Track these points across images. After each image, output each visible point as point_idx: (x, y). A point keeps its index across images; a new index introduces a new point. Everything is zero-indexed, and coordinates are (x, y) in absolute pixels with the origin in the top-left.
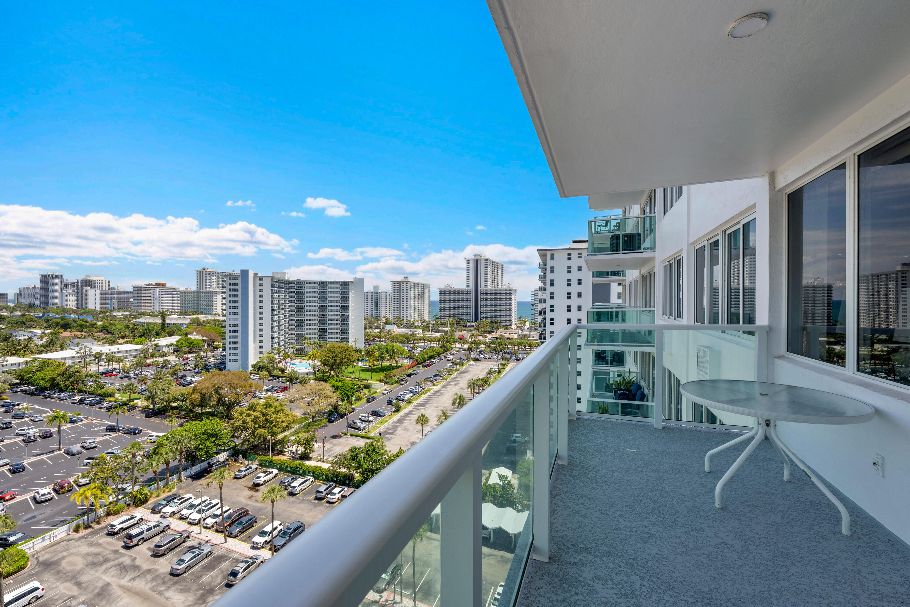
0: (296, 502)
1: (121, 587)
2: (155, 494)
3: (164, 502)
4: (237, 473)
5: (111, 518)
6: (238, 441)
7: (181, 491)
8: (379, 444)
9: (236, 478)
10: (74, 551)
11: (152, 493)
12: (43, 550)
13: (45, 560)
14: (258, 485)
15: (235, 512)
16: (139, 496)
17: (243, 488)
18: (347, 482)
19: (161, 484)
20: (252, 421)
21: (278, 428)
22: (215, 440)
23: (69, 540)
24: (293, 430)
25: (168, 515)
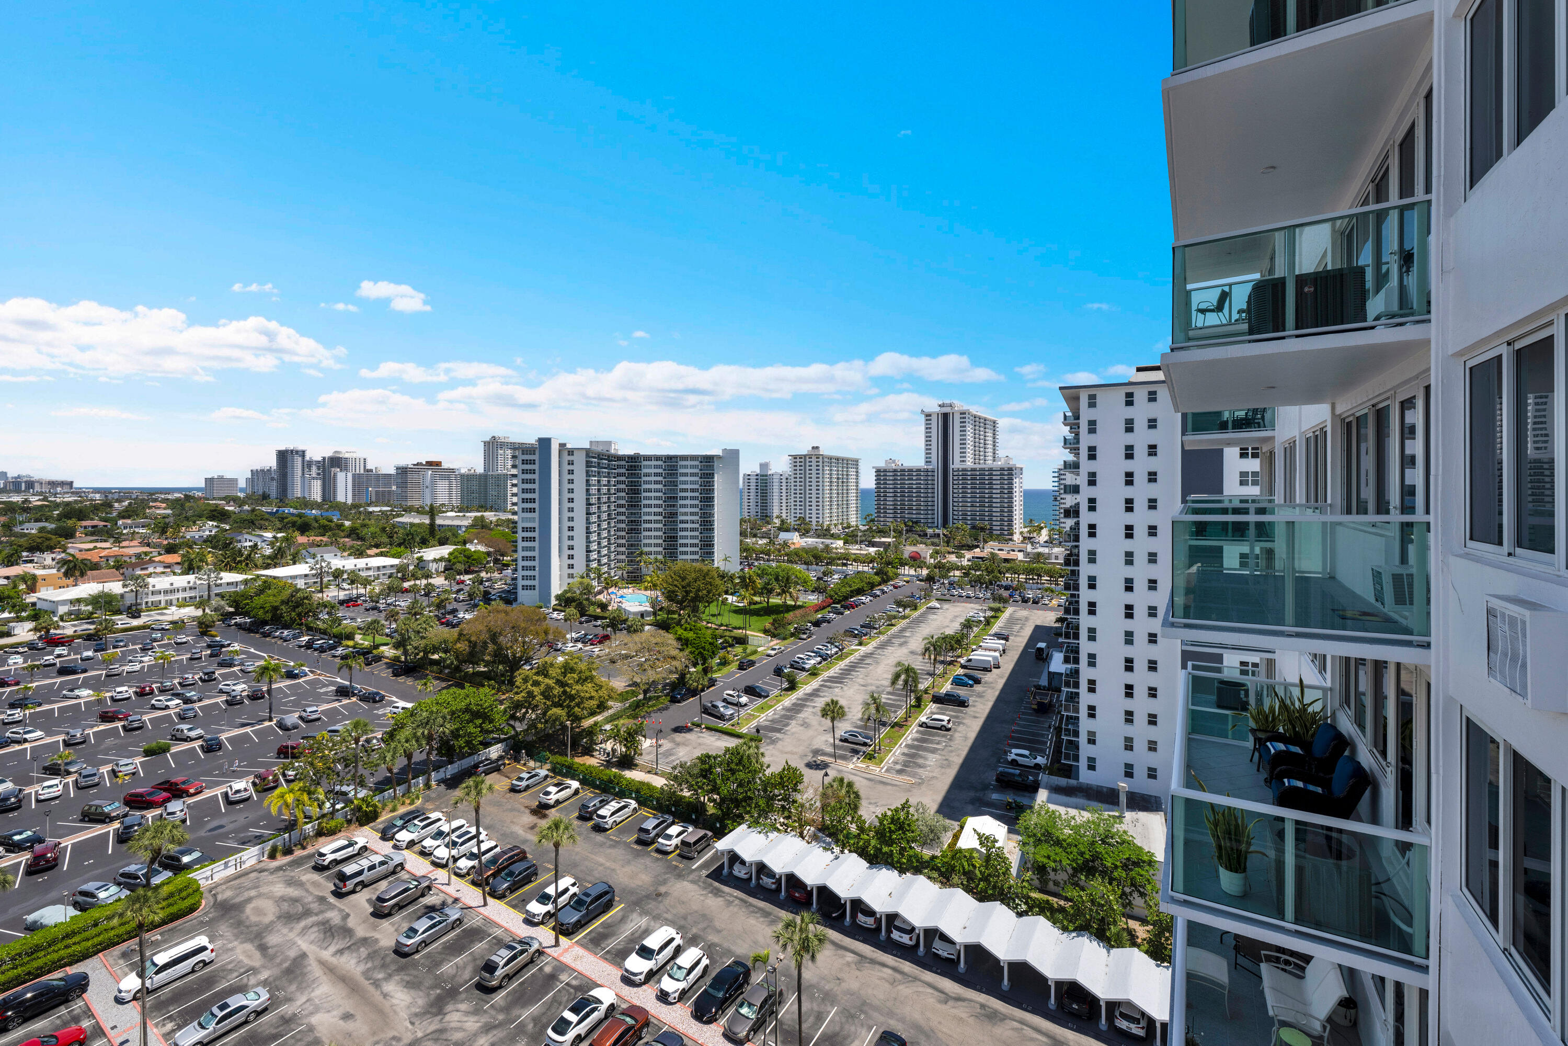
0: (605, 843)
1: (322, 963)
2: (390, 806)
3: (399, 823)
4: (514, 782)
5: (322, 840)
6: (519, 727)
7: (429, 806)
8: (751, 751)
9: (514, 790)
10: (264, 889)
11: (384, 805)
12: (225, 883)
13: (225, 900)
14: (547, 807)
15: (504, 853)
16: (364, 807)
17: (523, 809)
18: (694, 817)
19: (400, 790)
20: (542, 694)
21: (582, 709)
22: (483, 723)
23: (262, 871)
24: (611, 712)
25: (404, 845)
